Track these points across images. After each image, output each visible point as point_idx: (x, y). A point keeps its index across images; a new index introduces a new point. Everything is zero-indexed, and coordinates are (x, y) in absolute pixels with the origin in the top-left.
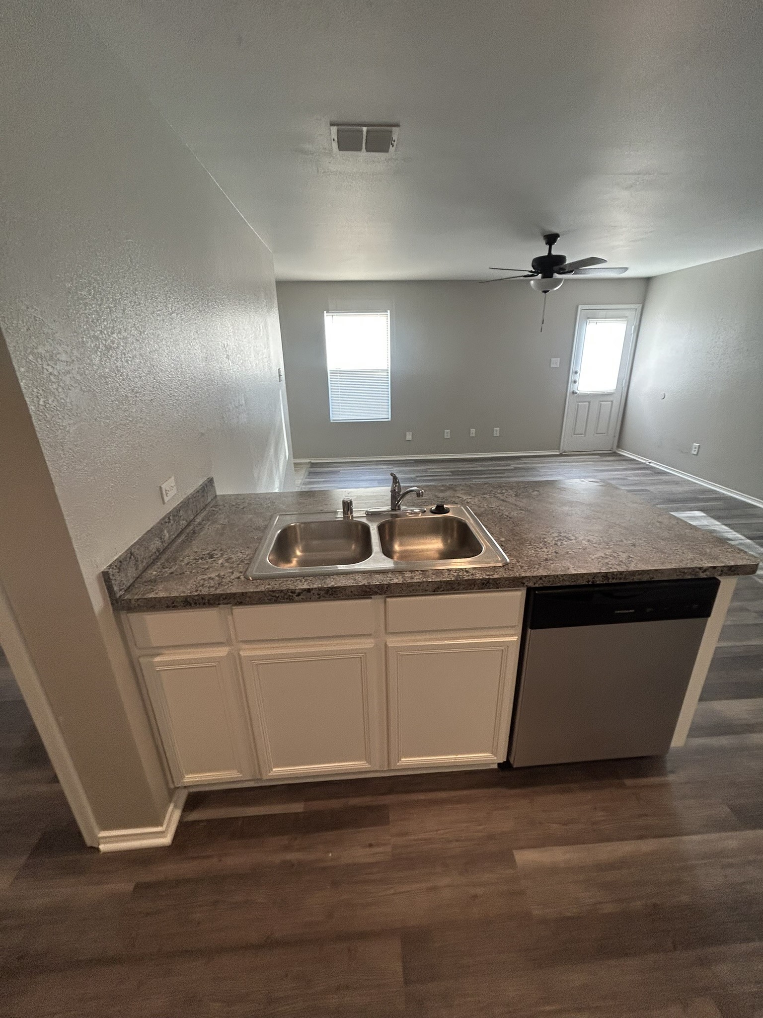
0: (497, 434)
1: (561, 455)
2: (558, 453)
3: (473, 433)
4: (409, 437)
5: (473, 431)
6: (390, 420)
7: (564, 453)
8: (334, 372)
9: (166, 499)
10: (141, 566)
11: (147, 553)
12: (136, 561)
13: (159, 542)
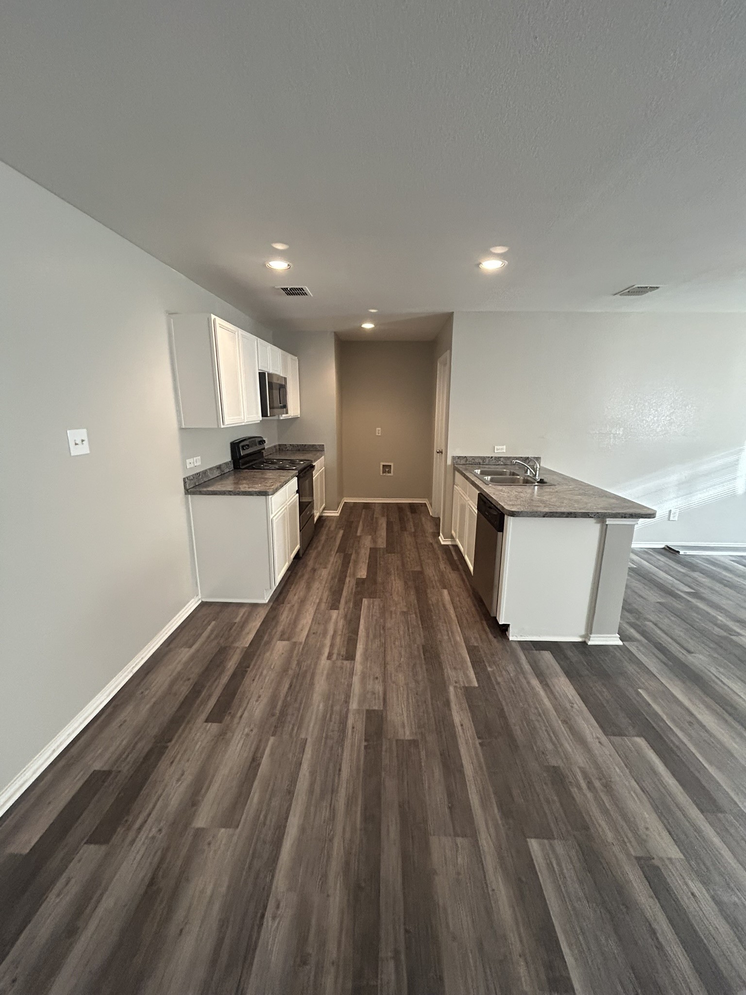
9: (496, 451)
10: (468, 463)
11: (473, 461)
12: (467, 460)
13: (481, 461)
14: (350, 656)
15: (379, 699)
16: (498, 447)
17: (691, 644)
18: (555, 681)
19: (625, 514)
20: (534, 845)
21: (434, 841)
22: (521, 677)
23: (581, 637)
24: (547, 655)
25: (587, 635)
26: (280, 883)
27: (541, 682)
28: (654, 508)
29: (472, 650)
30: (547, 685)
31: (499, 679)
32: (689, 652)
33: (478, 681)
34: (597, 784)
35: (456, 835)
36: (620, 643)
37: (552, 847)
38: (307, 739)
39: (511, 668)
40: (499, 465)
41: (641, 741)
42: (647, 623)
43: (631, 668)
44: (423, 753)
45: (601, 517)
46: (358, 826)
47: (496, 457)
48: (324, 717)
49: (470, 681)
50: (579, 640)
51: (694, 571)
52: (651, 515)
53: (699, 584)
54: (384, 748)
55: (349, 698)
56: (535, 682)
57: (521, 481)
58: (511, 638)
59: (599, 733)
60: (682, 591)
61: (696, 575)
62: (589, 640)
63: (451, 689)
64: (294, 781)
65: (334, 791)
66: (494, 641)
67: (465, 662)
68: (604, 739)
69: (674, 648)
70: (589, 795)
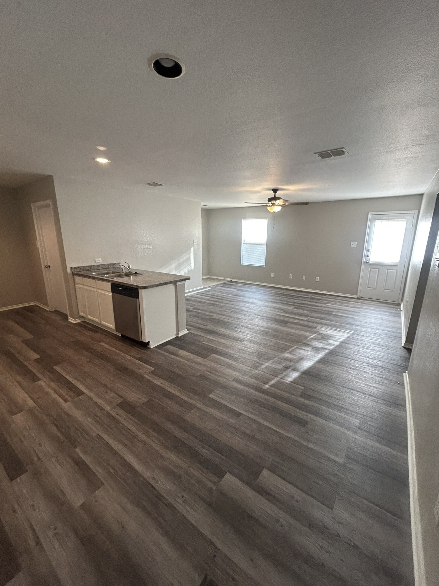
0: (317, 280)
1: (358, 298)
2: (356, 297)
3: (304, 278)
4: (272, 275)
5: (304, 277)
6: (264, 266)
7: (360, 298)
8: (244, 244)
9: (96, 262)
10: (81, 270)
11: (84, 269)
12: (80, 269)
13: (89, 268)
14: (80, 393)
15: (117, 398)
16: (97, 259)
17: (205, 323)
18: (178, 353)
19: (183, 279)
20: (211, 396)
21: (186, 418)
22: (167, 357)
23: (175, 335)
24: (169, 347)
25: (177, 334)
26: (147, 474)
27: (175, 356)
28: (190, 276)
29: (140, 359)
30: (177, 355)
31: (160, 362)
32: (207, 326)
33: (153, 367)
34: (213, 371)
35: (190, 411)
36: (188, 332)
37: (215, 393)
38: (98, 435)
39: (161, 357)
40: (100, 269)
41: (213, 355)
42: (190, 322)
43: (196, 338)
44: (157, 401)
45: (174, 283)
46: (157, 436)
47: (97, 265)
48: (97, 421)
49: (150, 369)
50: (175, 336)
51: (190, 301)
52: (189, 279)
53: (194, 305)
54: (140, 410)
55: (101, 407)
56: (173, 357)
57: (124, 275)
58: (152, 347)
59: (203, 359)
60: (191, 309)
61: (191, 302)
62: (179, 335)
63: (145, 376)
64: (111, 449)
65: (135, 436)
66: (146, 351)
67: (141, 364)
68: (206, 360)
69: (202, 327)
70: (213, 375)
